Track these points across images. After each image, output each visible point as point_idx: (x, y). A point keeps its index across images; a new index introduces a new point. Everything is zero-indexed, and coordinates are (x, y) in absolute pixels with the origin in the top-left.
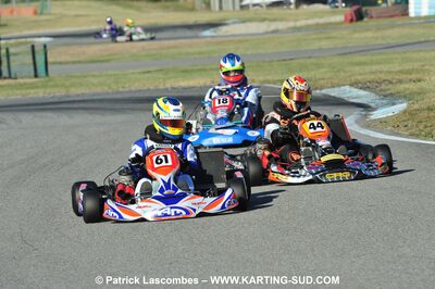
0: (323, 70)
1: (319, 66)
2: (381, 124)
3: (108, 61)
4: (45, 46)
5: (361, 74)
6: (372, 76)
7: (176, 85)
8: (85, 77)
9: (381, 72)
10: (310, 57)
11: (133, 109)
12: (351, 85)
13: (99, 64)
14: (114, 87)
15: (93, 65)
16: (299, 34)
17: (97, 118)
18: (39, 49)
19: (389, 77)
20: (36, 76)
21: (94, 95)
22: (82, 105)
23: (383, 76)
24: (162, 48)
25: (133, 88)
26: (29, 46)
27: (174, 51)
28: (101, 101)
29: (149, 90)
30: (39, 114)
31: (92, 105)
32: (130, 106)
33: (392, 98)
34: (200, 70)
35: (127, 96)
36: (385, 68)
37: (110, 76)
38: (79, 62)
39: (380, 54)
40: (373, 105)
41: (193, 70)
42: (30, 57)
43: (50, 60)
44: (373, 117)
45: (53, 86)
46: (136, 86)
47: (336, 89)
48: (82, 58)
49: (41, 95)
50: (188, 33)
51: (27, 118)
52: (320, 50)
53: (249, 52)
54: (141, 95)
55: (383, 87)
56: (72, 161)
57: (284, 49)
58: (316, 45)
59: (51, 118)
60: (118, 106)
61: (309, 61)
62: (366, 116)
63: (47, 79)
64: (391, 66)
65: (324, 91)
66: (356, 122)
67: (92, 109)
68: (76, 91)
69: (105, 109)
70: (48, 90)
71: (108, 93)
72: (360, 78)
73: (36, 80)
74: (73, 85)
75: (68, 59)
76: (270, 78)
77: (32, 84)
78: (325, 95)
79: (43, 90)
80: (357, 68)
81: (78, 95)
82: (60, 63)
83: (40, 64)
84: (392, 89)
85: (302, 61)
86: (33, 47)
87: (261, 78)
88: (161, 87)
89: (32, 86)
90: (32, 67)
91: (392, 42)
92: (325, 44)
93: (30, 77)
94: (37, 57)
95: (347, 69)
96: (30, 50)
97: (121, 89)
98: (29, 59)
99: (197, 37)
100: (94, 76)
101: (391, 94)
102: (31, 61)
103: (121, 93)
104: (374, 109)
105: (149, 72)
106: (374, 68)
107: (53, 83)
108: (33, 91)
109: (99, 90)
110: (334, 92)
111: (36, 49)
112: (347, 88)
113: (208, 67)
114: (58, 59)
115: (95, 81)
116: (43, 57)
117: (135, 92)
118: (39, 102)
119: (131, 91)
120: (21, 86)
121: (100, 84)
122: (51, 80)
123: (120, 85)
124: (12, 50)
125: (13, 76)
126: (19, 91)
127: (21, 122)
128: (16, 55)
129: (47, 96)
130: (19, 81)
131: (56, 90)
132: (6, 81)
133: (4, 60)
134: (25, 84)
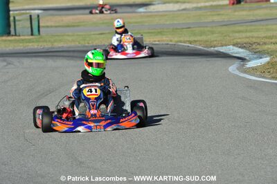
0: (215, 35)
1: (213, 33)
2: (253, 71)
3: (78, 26)
4: (38, 16)
5: (240, 38)
6: (247, 40)
8: (63, 36)
9: (252, 37)
10: (207, 27)
12: (234, 45)
13: (72, 28)
14: (83, 43)
15: (68, 28)
16: (200, 12)
17: (72, 62)
18: (35, 18)
19: (258, 41)
20: (32, 34)
22: (62, 54)
23: (254, 40)
25: (94, 44)
26: (28, 15)
28: (74, 51)
30: (34, 59)
31: (68, 54)
33: (260, 54)
36: (255, 34)
37: (77, 35)
38: (59, 26)
39: (251, 25)
40: (247, 58)
42: (29, 22)
43: (41, 24)
44: (248, 66)
45: (43, 42)
46: (96, 43)
47: (224, 47)
48: (61, 24)
49: (36, 47)
50: (129, 9)
51: (27, 61)
52: (213, 22)
53: (168, 23)
55: (254, 46)
56: (56, 89)
58: (210, 19)
59: (42, 62)
61: (206, 29)
62: (243, 65)
63: (39, 37)
64: (259, 33)
65: (216, 49)
66: (238, 69)
67: (68, 56)
68: (58, 45)
69: (76, 57)
70: (40, 44)
71: (79, 47)
72: (239, 40)
73: (32, 37)
74: (55, 41)
75: (53, 24)
76: (182, 39)
77: (30, 40)
78: (217, 51)
79: (37, 44)
80: (237, 35)
81: (59, 47)
82: (48, 27)
83: (35, 27)
84: (260, 48)
85: (202, 29)
86: (31, 16)
87: (176, 39)
90: (30, 29)
91: (259, 18)
92: (216, 18)
93: (28, 35)
94: (33, 22)
95: (231, 35)
96: (29, 18)
97: (87, 45)
99: (135, 12)
100: (68, 35)
101: (259, 52)
102: (29, 25)
104: (249, 61)
106: (248, 34)
107: (41, 40)
108: (30, 44)
109: (73, 44)
110: (223, 49)
111: (33, 17)
112: (231, 47)
113: (142, 31)
114: (49, 24)
115: (70, 38)
116: (37, 23)
118: (34, 51)
120: (23, 41)
121: (73, 41)
122: (41, 38)
123: (86, 42)
124: (17, 18)
125: (17, 34)
126: (21, 44)
127: (23, 63)
128: (19, 21)
129: (39, 47)
130: (22, 37)
131: (45, 44)
132: (14, 37)
133: (12, 24)
134: (25, 39)
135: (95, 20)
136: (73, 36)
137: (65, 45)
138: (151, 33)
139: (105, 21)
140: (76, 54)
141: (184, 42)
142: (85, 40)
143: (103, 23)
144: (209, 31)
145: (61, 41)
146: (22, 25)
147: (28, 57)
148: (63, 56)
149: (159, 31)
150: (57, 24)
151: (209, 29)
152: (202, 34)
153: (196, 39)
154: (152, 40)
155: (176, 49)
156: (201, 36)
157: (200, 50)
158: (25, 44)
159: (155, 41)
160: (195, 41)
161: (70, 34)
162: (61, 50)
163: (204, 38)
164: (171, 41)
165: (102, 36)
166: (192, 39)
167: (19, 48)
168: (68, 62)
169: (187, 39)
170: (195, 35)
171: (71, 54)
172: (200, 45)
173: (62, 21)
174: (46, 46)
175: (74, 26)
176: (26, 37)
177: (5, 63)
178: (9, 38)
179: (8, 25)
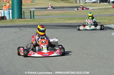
0: (106, 20)
1: (105, 19)
3: (50, 15)
4: (34, 11)
7: (68, 22)
8: (44, 19)
11: (56, 28)
13: (47, 16)
14: (51, 22)
15: (45, 16)
16: (100, 10)
20: (31, 18)
21: (46, 24)
24: (64, 13)
25: (56, 23)
26: (30, 10)
27: (67, 13)
28: (48, 26)
29: (60, 23)
30: (32, 28)
34: (74, 19)
35: (55, 24)
37: (49, 19)
38: (42, 15)
41: (72, 19)
42: (30, 13)
43: (35, 14)
46: (57, 22)
48: (43, 14)
49: (32, 23)
50: (71, 9)
52: (105, 15)
57: (96, 14)
58: (104, 13)
60: (52, 27)
63: (33, 19)
65: (107, 25)
68: (42, 23)
69: (49, 28)
70: (34, 22)
71: (50, 24)
73: (31, 19)
74: (40, 21)
77: (30, 20)
78: (107, 26)
82: (37, 15)
83: (32, 15)
85: (101, 17)
86: (30, 11)
88: (64, 23)
89: (30, 21)
90: (30, 16)
92: (107, 13)
94: (31, 13)
95: (113, 20)
96: (30, 12)
97: (53, 23)
98: (29, 14)
99: (73, 10)
100: (46, 19)
102: (30, 15)
103: (53, 24)
107: (35, 21)
108: (30, 22)
109: (47, 23)
110: (109, 26)
111: (31, 11)
112: (113, 25)
113: (76, 18)
114: (38, 14)
115: (46, 20)
116: (33, 14)
118: (32, 25)
119: (56, 24)
120: (27, 21)
121: (48, 21)
122: (35, 20)
124: (25, 12)
125: (25, 18)
126: (26, 22)
127: (27, 30)
128: (26, 13)
129: (34, 24)
130: (27, 19)
132: (23, 19)
133: (23, 14)
134: (28, 20)
135: (57, 13)
137: (44, 23)
138: (80, 18)
139: (61, 14)
143: (60, 14)
144: (104, 18)
145: (43, 21)
146: (27, 14)
147: (30, 27)
149: (83, 18)
150: (41, 15)
151: (104, 17)
152: (101, 19)
154: (80, 21)
161: (46, 18)
165: (60, 19)
167: (25, 24)
173: (43, 13)
175: (48, 15)
176: (29, 20)
177: (20, 30)
178: (22, 20)
179: (21, 15)
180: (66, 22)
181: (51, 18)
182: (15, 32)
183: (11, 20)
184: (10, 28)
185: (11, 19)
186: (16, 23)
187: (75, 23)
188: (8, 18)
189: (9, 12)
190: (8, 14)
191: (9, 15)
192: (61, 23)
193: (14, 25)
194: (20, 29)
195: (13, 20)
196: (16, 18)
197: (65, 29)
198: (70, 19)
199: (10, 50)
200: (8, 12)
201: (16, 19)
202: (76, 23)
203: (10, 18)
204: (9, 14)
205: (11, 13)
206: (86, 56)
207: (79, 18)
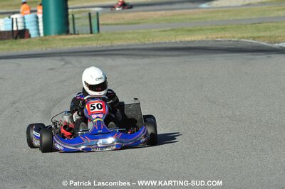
0: (280, 30)
1: (278, 28)
3: (138, 23)
4: (98, 14)
7: (183, 39)
8: (123, 34)
10: (272, 22)
11: (154, 55)
13: (132, 26)
14: (143, 40)
15: (128, 26)
16: (264, 7)
17: (131, 61)
18: (94, 16)
20: (91, 33)
22: (121, 52)
24: (174, 15)
25: (155, 42)
26: (87, 13)
28: (134, 49)
29: (165, 43)
30: (93, 58)
31: (127, 52)
32: (153, 53)
35: (151, 46)
37: (139, 33)
38: (120, 24)
41: (194, 30)
43: (100, 22)
45: (102, 40)
46: (156, 40)
48: (122, 21)
49: (95, 45)
51: (85, 60)
52: (279, 17)
53: (231, 19)
54: (159, 46)
59: (100, 61)
60: (145, 53)
63: (98, 35)
65: (281, 45)
67: (128, 55)
68: (118, 43)
69: (136, 55)
70: (99, 42)
71: (139, 45)
73: (91, 35)
74: (115, 39)
75: (113, 22)
76: (245, 35)
77: (88, 38)
78: (281, 47)
79: (96, 42)
81: (119, 46)
82: (107, 24)
83: (94, 25)
86: (90, 14)
87: (239, 35)
88: (173, 41)
89: (89, 40)
90: (89, 27)
92: (281, 13)
93: (87, 34)
94: (93, 21)
97: (147, 42)
98: (87, 22)
99: (197, 8)
100: (129, 33)
103: (145, 44)
105: (165, 31)
107: (102, 38)
108: (89, 43)
109: (132, 42)
111: (92, 15)
113: (204, 28)
114: (106, 22)
115: (130, 36)
116: (96, 20)
117: (156, 44)
118: (93, 49)
119: (154, 44)
120: (82, 39)
121: (133, 38)
122: (101, 36)
123: (146, 39)
124: (75, 16)
125: (76, 33)
126: (79, 43)
127: (81, 63)
128: (78, 19)
129: (98, 46)
130: (81, 36)
131: (104, 42)
132: (72, 36)
133: (71, 22)
134: (84, 38)
135: (156, 17)
136: (133, 33)
137: (125, 43)
138: (212, 29)
140: (135, 52)
141: (248, 38)
142: (144, 38)
143: (164, 20)
144: (274, 27)
145: (121, 39)
146: (81, 23)
147: (87, 55)
148: (122, 55)
150: (118, 22)
152: (267, 29)
153: (259, 35)
154: (214, 36)
155: (239, 46)
156: (265, 31)
157: (264, 46)
158: (84, 43)
159: (217, 38)
160: (259, 37)
161: (131, 31)
162: (120, 48)
163: (268, 34)
164: (234, 37)
165: (163, 33)
166: (256, 35)
167: (77, 46)
168: (127, 60)
169: (250, 35)
170: (258, 30)
171: (131, 52)
172: (264, 41)
173: (123, 19)
174: (105, 44)
175: (135, 23)
177: (63, 63)
178: (68, 37)
179: (67, 24)
180: (178, 39)
181: (141, 31)
182: (50, 69)
183: (41, 39)
184: (39, 59)
185: (42, 35)
186: (54, 46)
187: (202, 41)
188: (33, 33)
189: (37, 18)
190: (35, 23)
191: (35, 27)
192: (167, 41)
193: (49, 50)
194: (62, 60)
195: (47, 37)
196: (55, 34)
197: (176, 58)
198: (190, 31)
199: (38, 115)
200: (35, 19)
201: (53, 35)
202: (204, 41)
203: (39, 34)
204: (37, 22)
205: (40, 20)
206: (227, 123)
207: (212, 27)
